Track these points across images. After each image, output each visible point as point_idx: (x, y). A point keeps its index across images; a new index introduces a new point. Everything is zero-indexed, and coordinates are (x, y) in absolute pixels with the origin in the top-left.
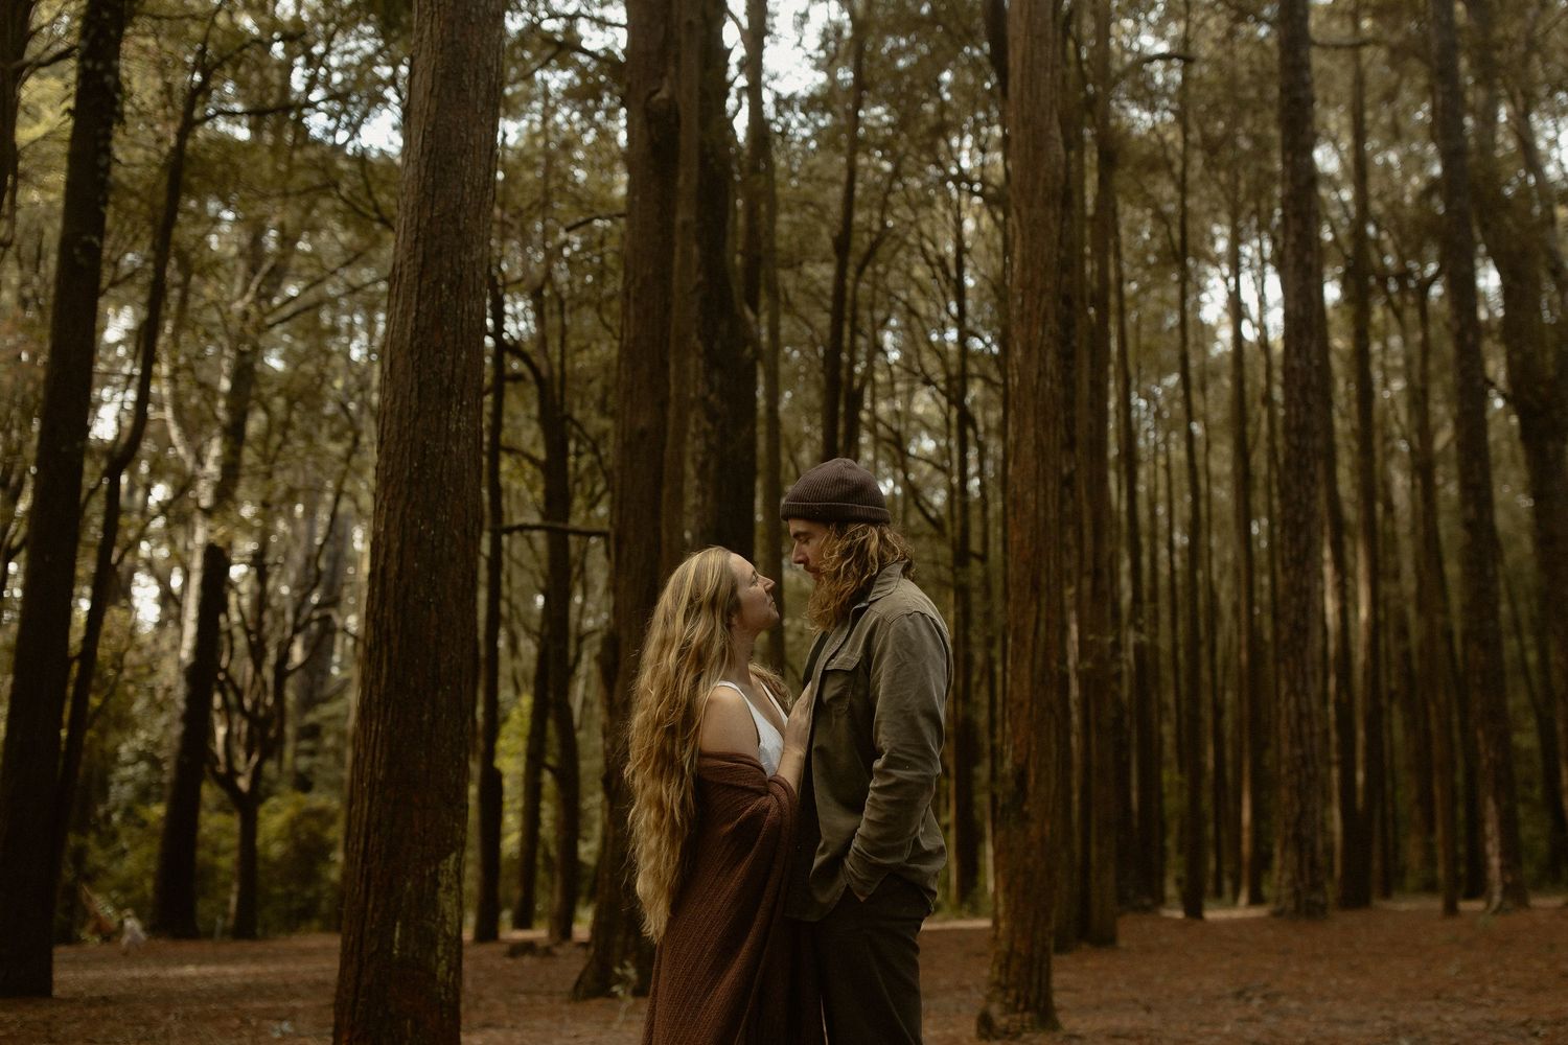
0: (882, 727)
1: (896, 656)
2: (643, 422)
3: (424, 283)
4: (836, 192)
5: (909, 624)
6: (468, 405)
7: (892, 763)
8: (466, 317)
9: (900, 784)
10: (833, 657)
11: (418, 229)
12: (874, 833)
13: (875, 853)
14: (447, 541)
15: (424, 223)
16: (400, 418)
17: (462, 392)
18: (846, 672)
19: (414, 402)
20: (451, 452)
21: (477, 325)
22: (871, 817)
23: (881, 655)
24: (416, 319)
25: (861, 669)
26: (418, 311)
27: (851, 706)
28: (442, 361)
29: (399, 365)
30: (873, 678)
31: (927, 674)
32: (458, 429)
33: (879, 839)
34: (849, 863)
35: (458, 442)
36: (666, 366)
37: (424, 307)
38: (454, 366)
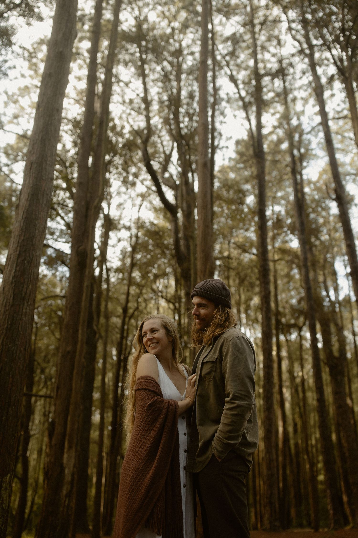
0: (229, 383)
1: (233, 354)
2: (69, 349)
3: (19, 261)
5: (238, 341)
6: (30, 304)
7: (235, 398)
8: (32, 273)
9: (238, 407)
10: (206, 357)
11: (18, 242)
12: (227, 428)
13: (227, 438)
14: (18, 352)
15: (20, 241)
16: (5, 306)
17: (29, 299)
18: (212, 362)
19: (11, 301)
20: (23, 320)
21: (36, 277)
22: (225, 422)
23: (227, 354)
24: (15, 272)
25: (218, 360)
26: (16, 270)
27: (214, 377)
28: (23, 287)
29: (6, 289)
30: (224, 364)
31: (247, 361)
32: (26, 312)
33: (228, 432)
34: (214, 443)
35: (25, 317)
37: (18, 269)
38: (27, 290)
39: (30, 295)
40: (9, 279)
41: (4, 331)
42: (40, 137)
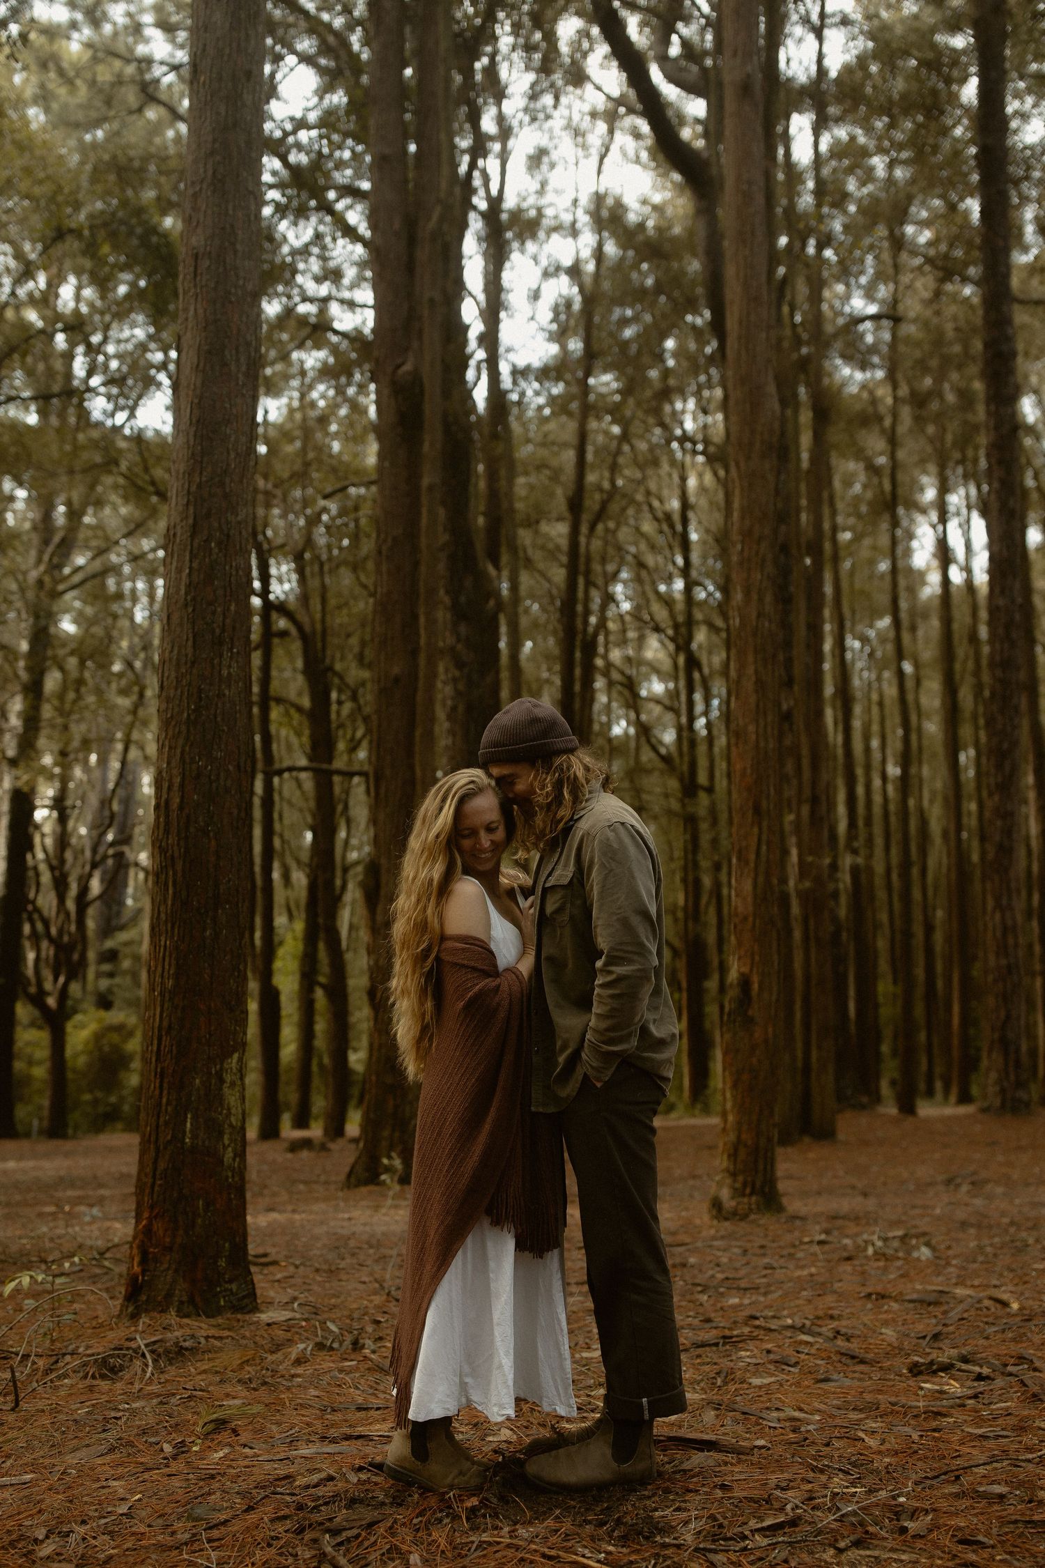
2: (397, 669)
3: (196, 541)
4: (570, 456)
6: (238, 656)
7: (612, 961)
9: (621, 979)
10: (551, 875)
11: (189, 492)
13: (605, 1043)
14: (223, 775)
15: (194, 488)
16: (178, 665)
17: (232, 640)
18: (564, 887)
19: (190, 651)
20: (224, 695)
21: (245, 586)
22: (599, 1011)
23: (591, 866)
24: (190, 574)
25: (575, 881)
26: (191, 568)
27: (570, 916)
28: (214, 613)
29: (175, 620)
32: (230, 674)
33: (608, 1029)
34: (586, 1055)
35: (229, 687)
36: (415, 617)
37: (195, 565)
38: (225, 617)
39: (234, 628)
40: (177, 592)
41: (184, 728)
42: (210, 173)
